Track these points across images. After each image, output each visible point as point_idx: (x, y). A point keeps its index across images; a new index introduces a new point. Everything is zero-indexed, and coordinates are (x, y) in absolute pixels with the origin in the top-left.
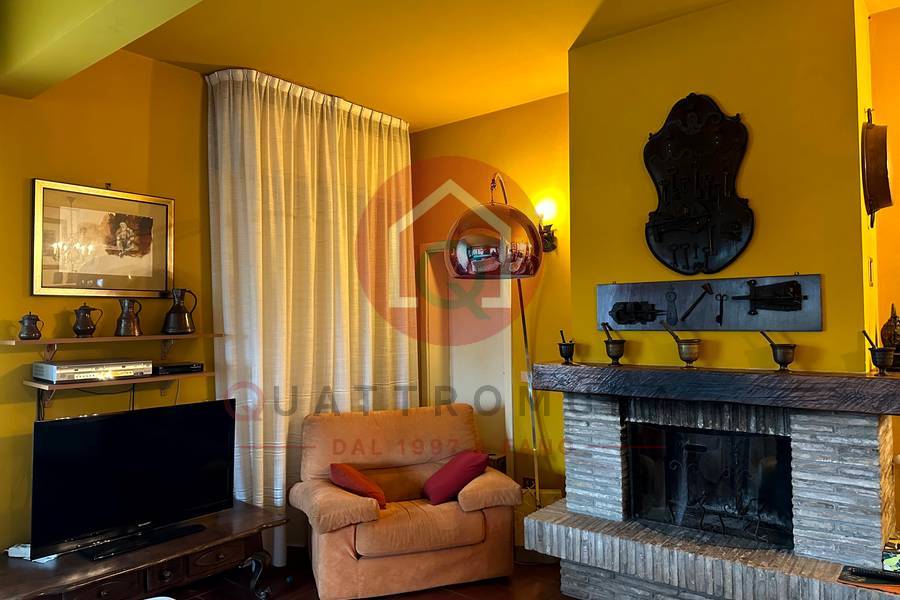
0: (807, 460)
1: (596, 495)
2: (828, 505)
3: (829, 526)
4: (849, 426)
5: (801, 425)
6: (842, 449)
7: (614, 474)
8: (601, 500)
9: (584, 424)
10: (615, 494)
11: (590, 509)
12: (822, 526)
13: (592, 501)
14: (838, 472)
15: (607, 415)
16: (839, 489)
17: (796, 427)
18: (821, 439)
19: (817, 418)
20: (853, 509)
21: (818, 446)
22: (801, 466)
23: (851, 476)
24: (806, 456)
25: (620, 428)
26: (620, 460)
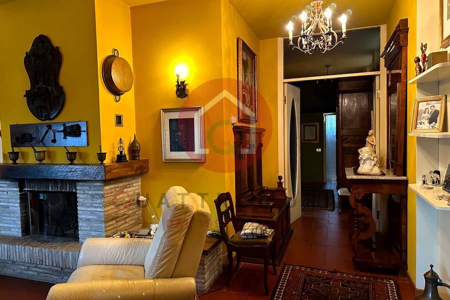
0: (82, 202)
1: (11, 226)
2: (89, 220)
3: (89, 228)
4: (95, 186)
5: (80, 187)
6: (93, 196)
7: (18, 215)
8: (13, 228)
10: (18, 224)
11: (9, 233)
12: (87, 229)
13: (10, 229)
14: (91, 206)
15: (14, 187)
16: (92, 213)
17: (78, 188)
18: (86, 192)
19: (84, 184)
20: (96, 220)
21: (85, 195)
22: (80, 204)
23: (96, 207)
24: (82, 200)
25: (19, 193)
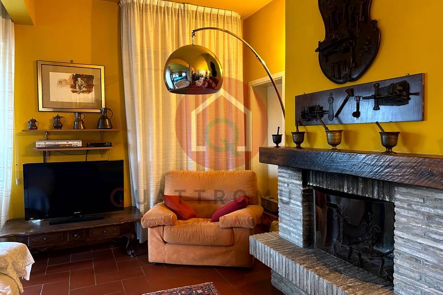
0: (405, 223)
1: (291, 229)
2: (417, 260)
3: (417, 276)
4: (436, 199)
5: (401, 195)
6: (430, 217)
7: (299, 217)
8: (294, 233)
9: (286, 185)
10: (299, 230)
11: (289, 237)
12: (412, 275)
13: (289, 232)
14: (425, 236)
15: (296, 180)
16: (426, 249)
17: (398, 196)
18: (415, 207)
19: (413, 191)
20: (435, 266)
21: (412, 213)
22: (400, 226)
23: (435, 240)
24: (403, 220)
25: (302, 188)
26: (301, 209)
